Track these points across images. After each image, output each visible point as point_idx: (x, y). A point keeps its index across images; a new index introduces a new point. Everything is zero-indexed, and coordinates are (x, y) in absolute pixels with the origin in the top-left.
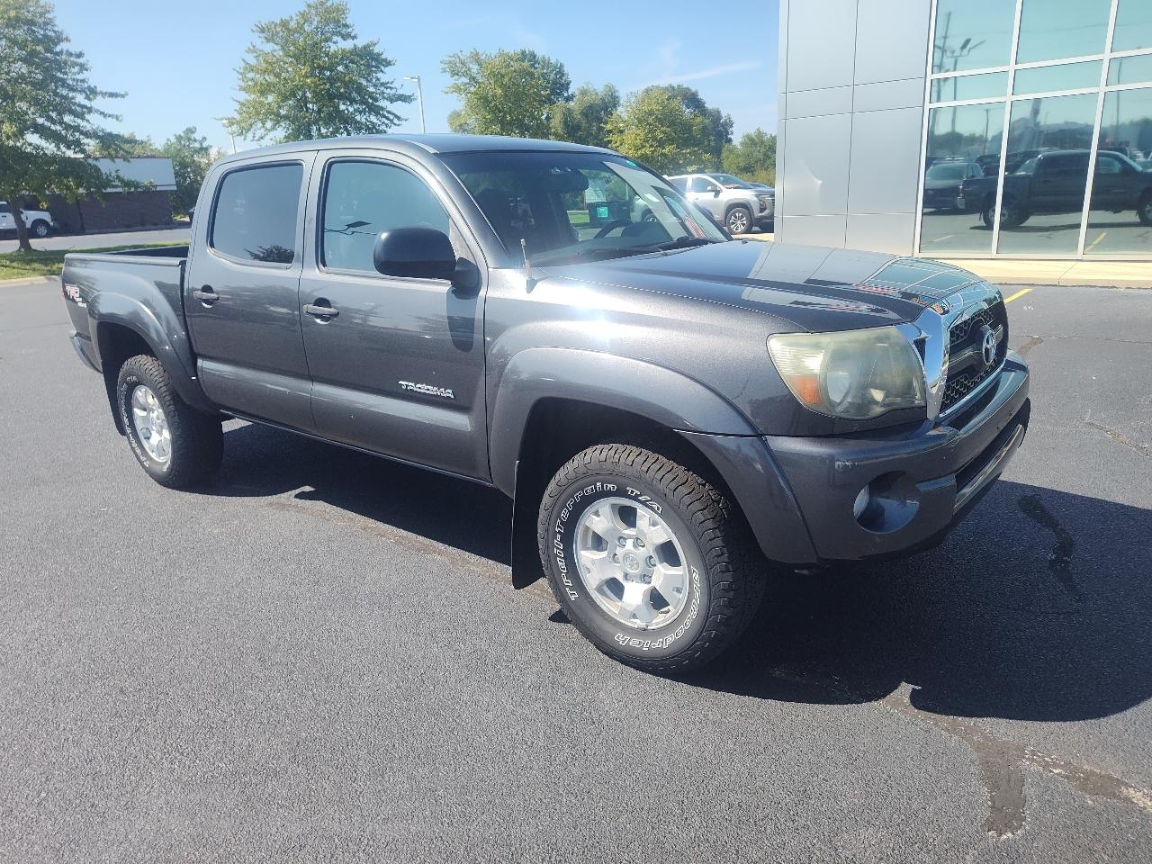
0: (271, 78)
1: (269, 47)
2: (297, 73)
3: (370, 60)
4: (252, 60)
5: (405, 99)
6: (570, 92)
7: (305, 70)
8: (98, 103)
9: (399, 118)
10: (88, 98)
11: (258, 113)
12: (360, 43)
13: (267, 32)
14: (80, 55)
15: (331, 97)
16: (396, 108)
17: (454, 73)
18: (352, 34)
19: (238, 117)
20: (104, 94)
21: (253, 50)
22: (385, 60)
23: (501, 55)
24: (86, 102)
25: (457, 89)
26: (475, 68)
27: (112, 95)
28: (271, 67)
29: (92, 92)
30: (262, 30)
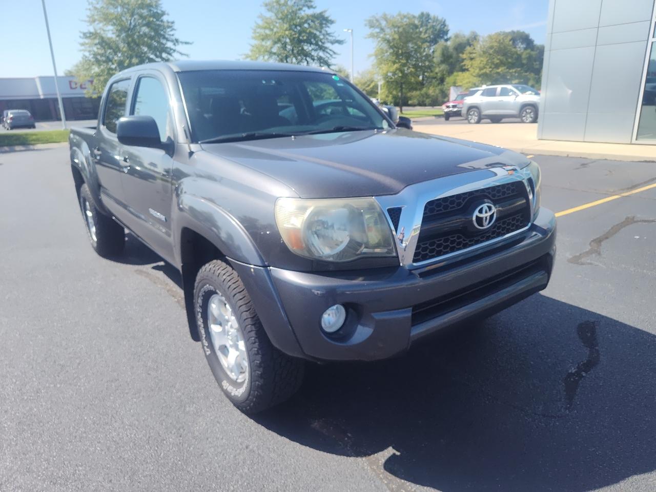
0: (268, 32)
1: (269, 14)
2: (281, 28)
3: (323, 20)
4: (260, 23)
5: (340, 42)
6: (449, 36)
7: (286, 26)
8: (179, 48)
9: (334, 53)
10: (174, 44)
11: (260, 51)
12: (317, 11)
13: (269, 6)
14: (173, 23)
15: (300, 41)
16: (335, 47)
17: (372, 26)
18: (314, 6)
19: (250, 53)
20: (182, 43)
21: (261, 16)
22: (330, 20)
23: (399, 15)
24: (173, 47)
25: (372, 36)
26: (384, 23)
27: (186, 43)
28: (268, 25)
29: (176, 41)
30: (266, 5)
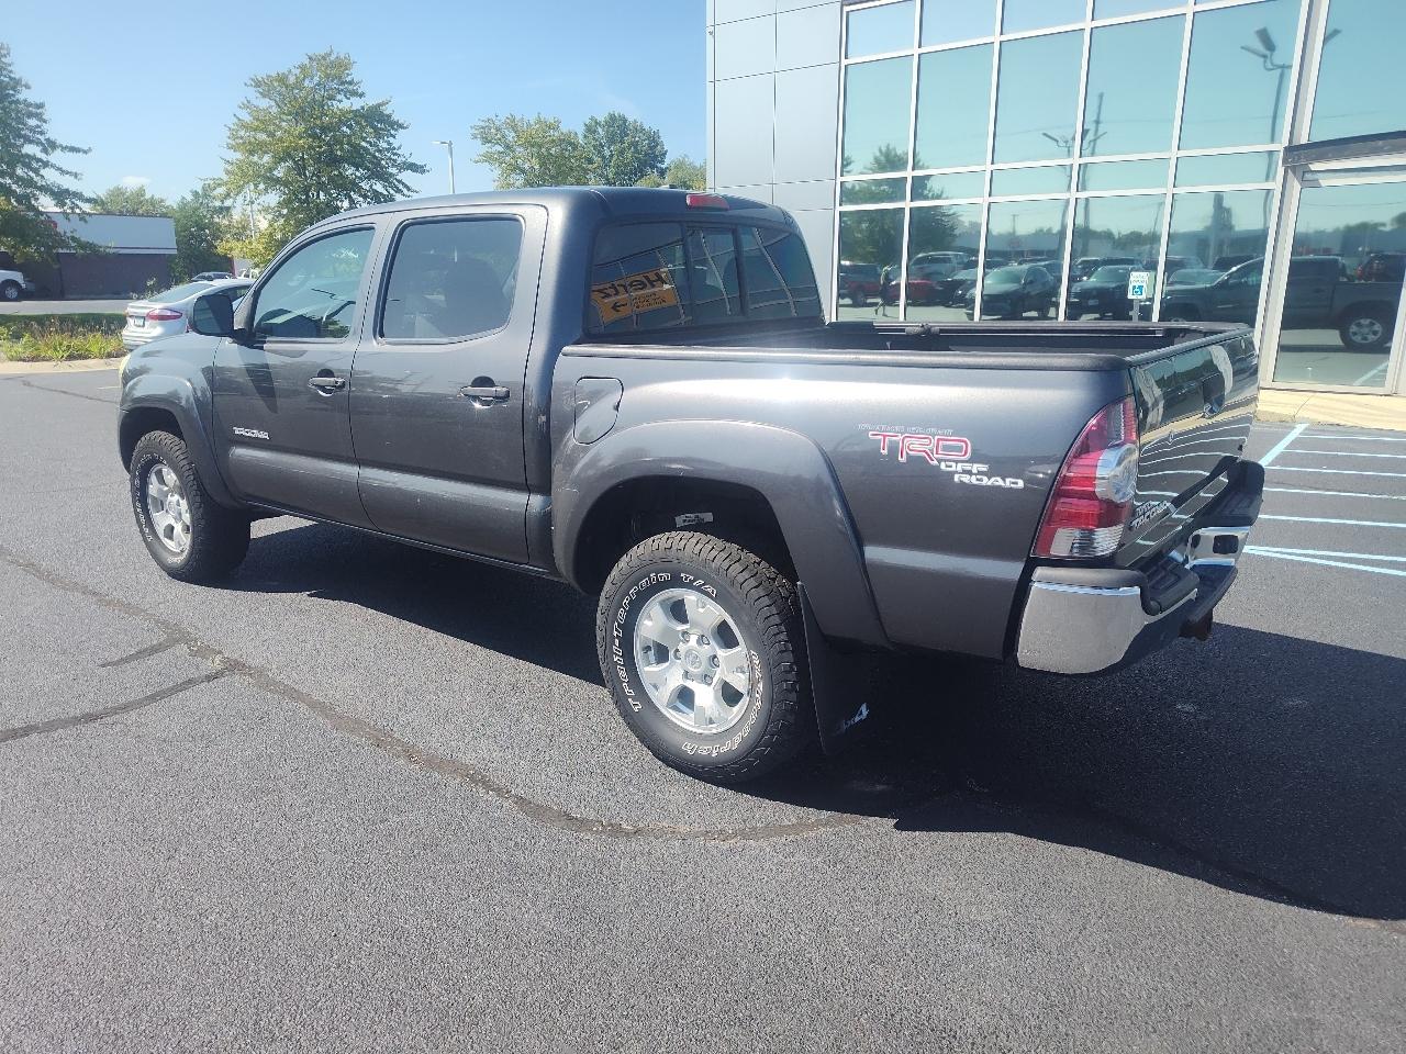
0: (262, 137)
1: (264, 103)
2: (291, 131)
3: (378, 121)
5: (417, 168)
7: (301, 128)
8: (56, 157)
9: (409, 189)
10: (45, 151)
11: (244, 175)
12: (370, 101)
13: (263, 86)
14: (41, 106)
15: (334, 161)
16: (407, 177)
17: (486, 141)
18: (360, 91)
19: (225, 178)
20: (64, 148)
21: (247, 105)
22: (397, 123)
23: (539, 121)
24: (43, 156)
25: (488, 158)
26: (511, 136)
27: (73, 149)
28: (263, 122)
29: (51, 146)
30: (258, 84)
